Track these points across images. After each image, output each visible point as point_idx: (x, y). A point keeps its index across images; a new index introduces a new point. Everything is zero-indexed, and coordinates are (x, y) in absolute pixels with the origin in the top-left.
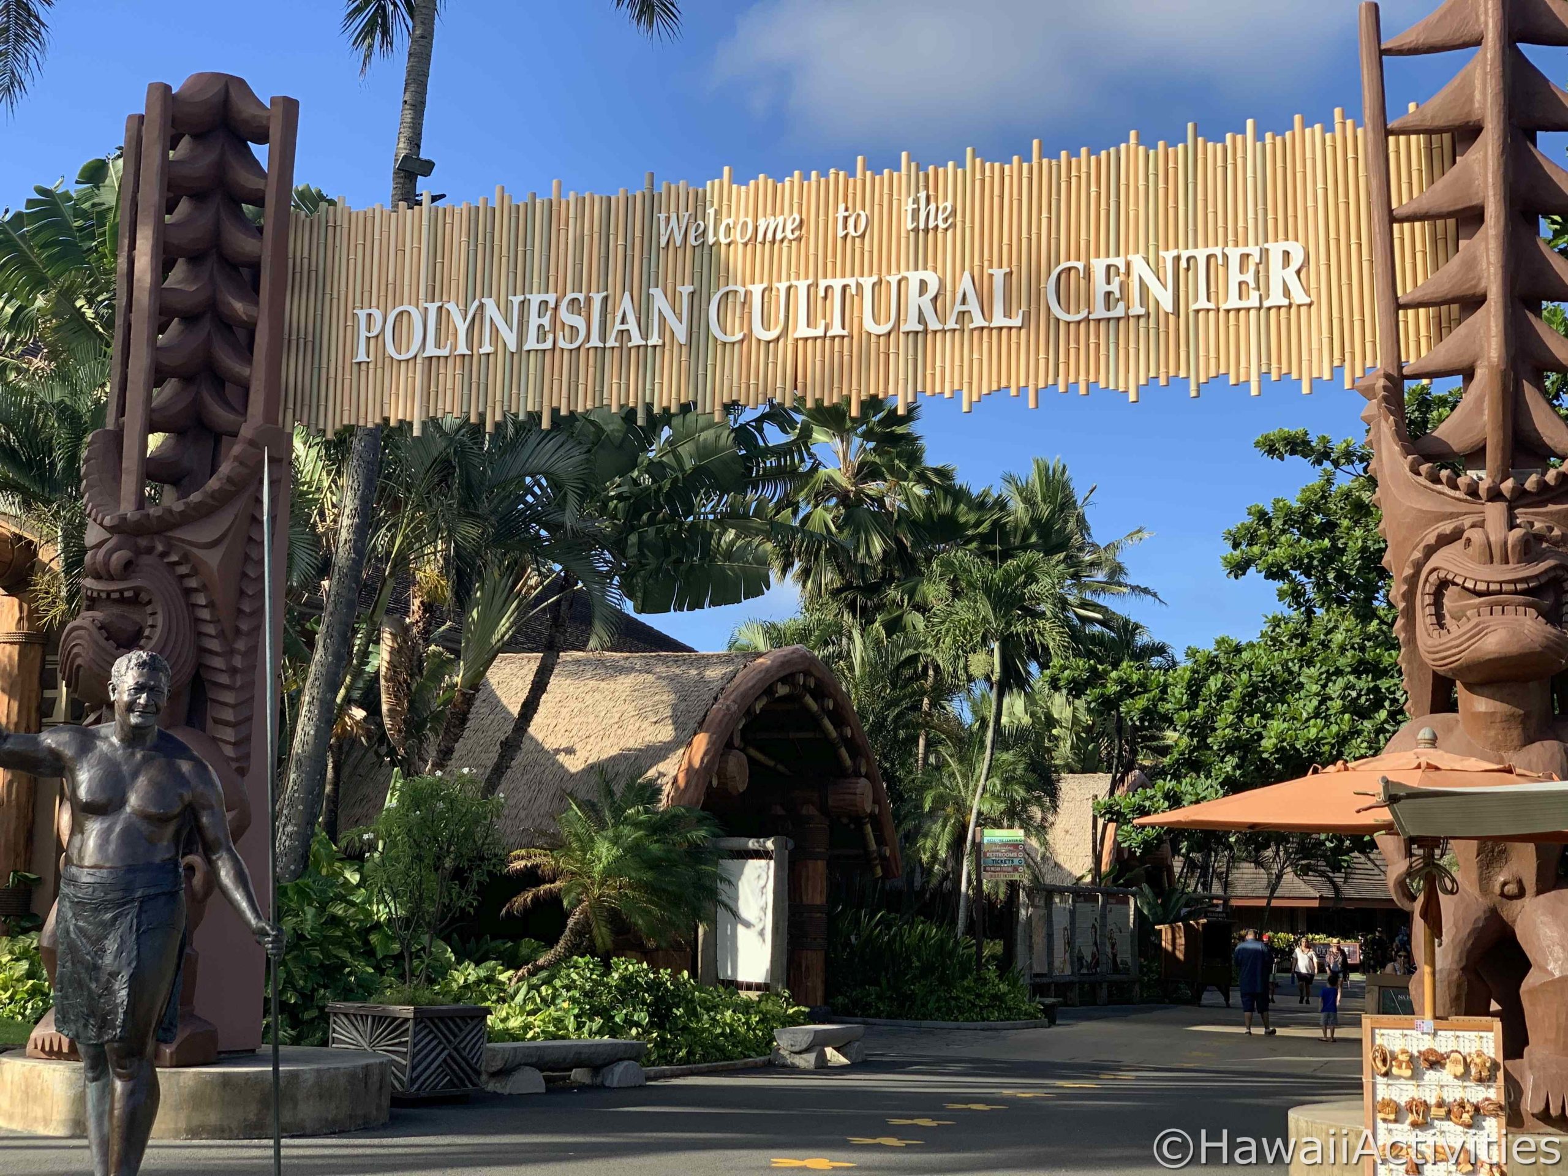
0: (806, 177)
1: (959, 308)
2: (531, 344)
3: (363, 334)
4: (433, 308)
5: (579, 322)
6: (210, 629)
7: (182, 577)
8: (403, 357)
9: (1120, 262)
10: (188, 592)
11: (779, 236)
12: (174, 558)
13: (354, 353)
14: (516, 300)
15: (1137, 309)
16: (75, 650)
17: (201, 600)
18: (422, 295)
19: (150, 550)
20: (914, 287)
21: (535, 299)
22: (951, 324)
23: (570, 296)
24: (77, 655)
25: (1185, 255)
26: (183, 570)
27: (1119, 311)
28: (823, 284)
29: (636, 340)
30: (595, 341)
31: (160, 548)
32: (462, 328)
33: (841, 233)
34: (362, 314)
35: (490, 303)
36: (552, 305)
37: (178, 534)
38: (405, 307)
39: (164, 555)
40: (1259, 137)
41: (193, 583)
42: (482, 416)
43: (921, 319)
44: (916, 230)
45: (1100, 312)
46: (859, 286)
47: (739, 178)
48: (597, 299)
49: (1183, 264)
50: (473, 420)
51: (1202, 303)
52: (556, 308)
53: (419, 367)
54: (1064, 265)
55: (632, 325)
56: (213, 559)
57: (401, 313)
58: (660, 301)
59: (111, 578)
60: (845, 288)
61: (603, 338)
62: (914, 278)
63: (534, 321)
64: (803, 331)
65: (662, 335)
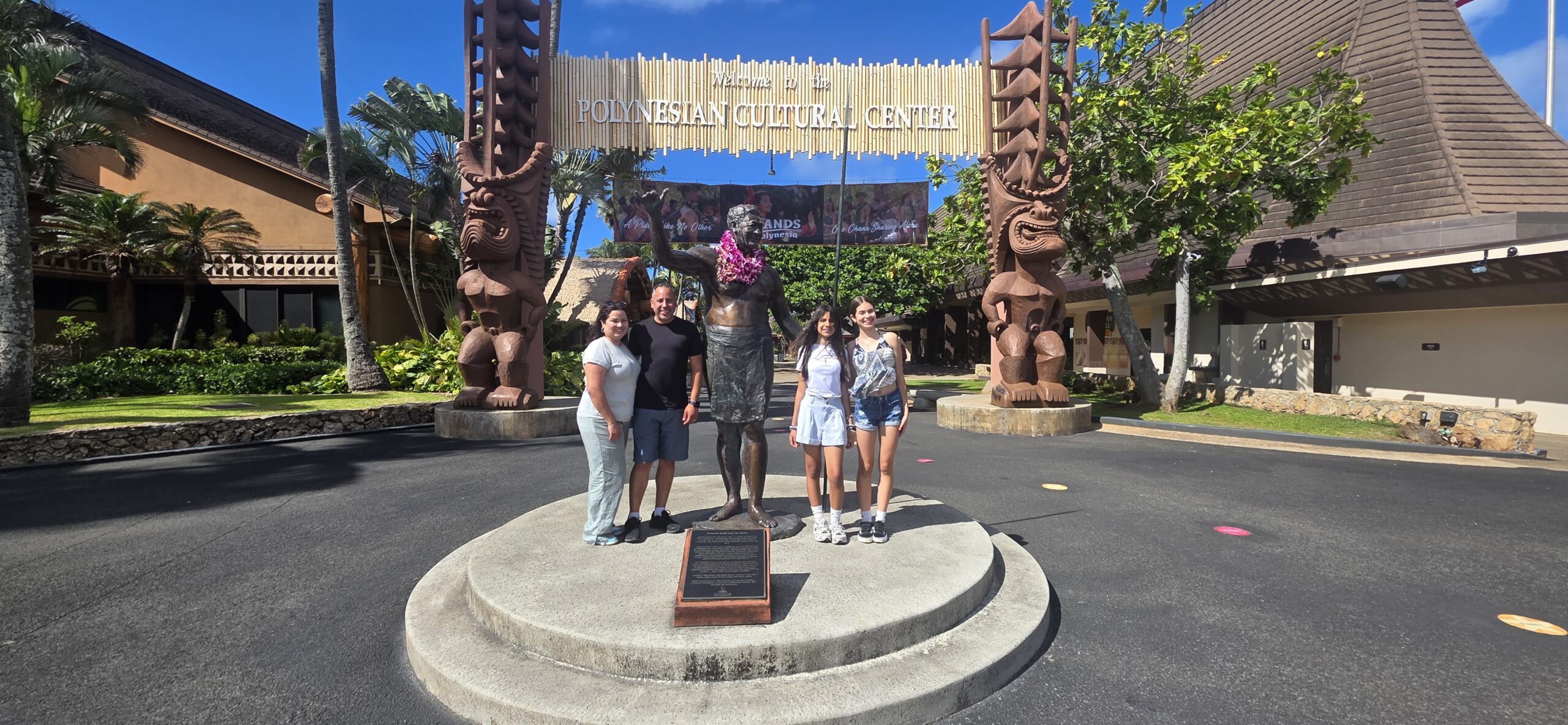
0: (771, 63)
1: (832, 120)
2: (658, 120)
3: (581, 110)
4: (613, 102)
5: (677, 113)
7: (513, 207)
8: (600, 121)
9: (892, 107)
10: (516, 213)
11: (761, 85)
13: (578, 117)
14: (650, 101)
15: (898, 126)
16: (472, 236)
17: (523, 217)
20: (815, 110)
21: (659, 102)
22: (829, 125)
23: (674, 102)
25: (915, 107)
26: (515, 204)
27: (891, 126)
28: (779, 107)
29: (703, 122)
30: (685, 121)
32: (627, 111)
33: (786, 86)
34: (580, 102)
35: (638, 102)
36: (666, 105)
38: (600, 100)
40: (940, 66)
41: (519, 210)
42: (637, 149)
43: (818, 123)
44: (815, 89)
45: (884, 126)
46: (794, 108)
47: (744, 60)
48: (685, 103)
49: (914, 111)
50: (633, 149)
51: (921, 126)
52: (668, 107)
53: (608, 127)
54: (871, 107)
55: (701, 116)
57: (598, 103)
58: (713, 107)
60: (788, 108)
61: (689, 120)
62: (815, 107)
63: (659, 111)
64: (772, 124)
65: (714, 121)
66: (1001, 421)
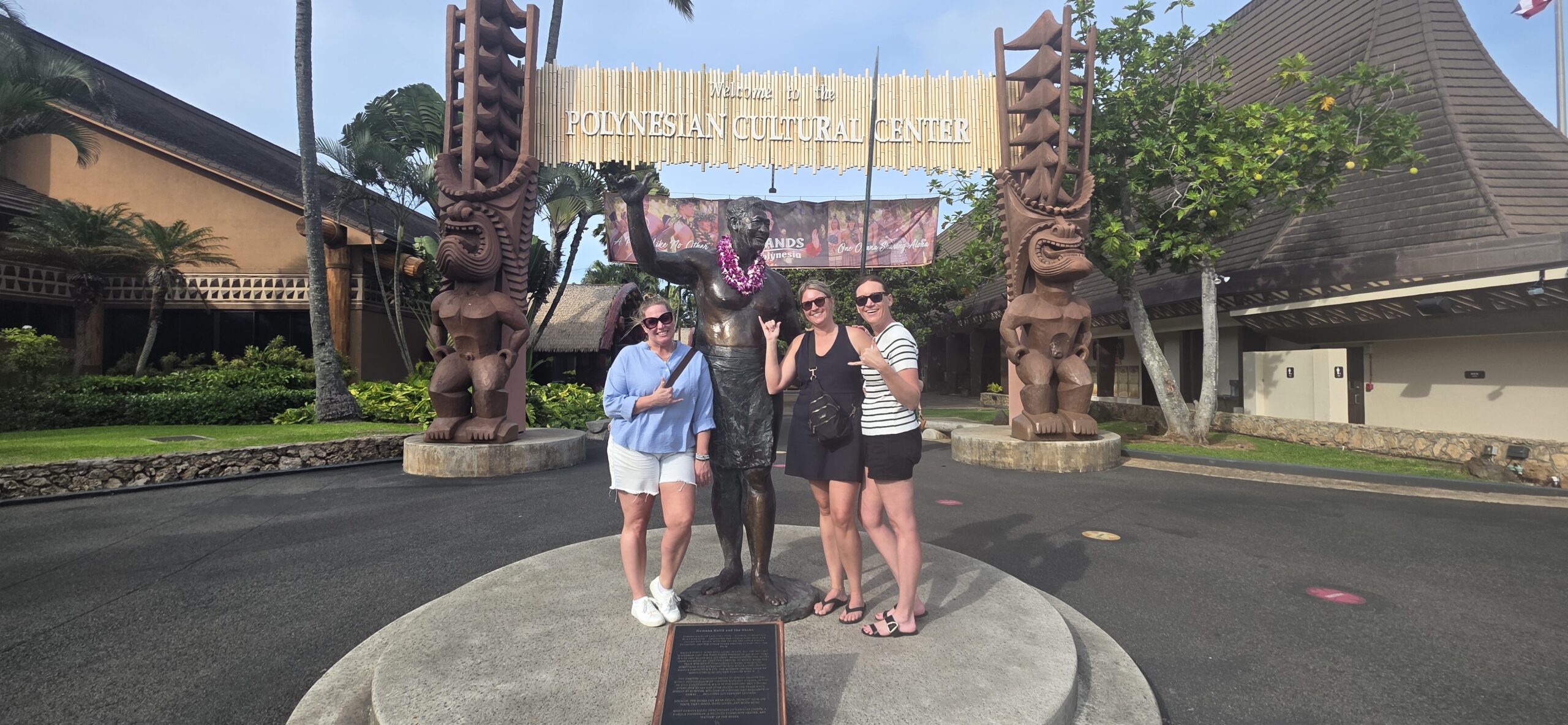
0: (772, 73)
1: (838, 133)
2: (652, 132)
3: (570, 122)
4: (604, 113)
5: (673, 125)
6: (510, 248)
7: (494, 223)
8: (590, 133)
9: (900, 120)
10: (497, 230)
11: (762, 97)
12: (491, 213)
13: (566, 129)
14: (645, 113)
15: (908, 139)
16: (447, 253)
17: (504, 234)
18: (598, 107)
19: (479, 209)
20: (819, 122)
21: (653, 113)
22: (835, 139)
23: (669, 113)
24: (449, 255)
25: (925, 120)
27: (900, 140)
28: (781, 118)
29: (700, 134)
30: (681, 133)
31: (484, 208)
32: (619, 124)
33: (788, 98)
34: (569, 113)
35: (631, 113)
36: (661, 116)
37: (495, 202)
38: (590, 112)
39: (486, 212)
40: (950, 76)
41: (500, 226)
42: (629, 163)
43: (823, 135)
44: (820, 99)
45: (893, 139)
46: (797, 120)
47: (744, 70)
48: (681, 115)
49: (924, 123)
50: (625, 163)
51: (931, 139)
52: (662, 119)
53: (598, 138)
54: (879, 119)
55: (698, 128)
56: (510, 215)
57: (588, 115)
58: (711, 119)
59: (461, 220)
60: (791, 120)
61: (685, 132)
62: (820, 119)
63: (653, 123)
64: (773, 137)
65: (712, 134)
66: (1024, 456)
